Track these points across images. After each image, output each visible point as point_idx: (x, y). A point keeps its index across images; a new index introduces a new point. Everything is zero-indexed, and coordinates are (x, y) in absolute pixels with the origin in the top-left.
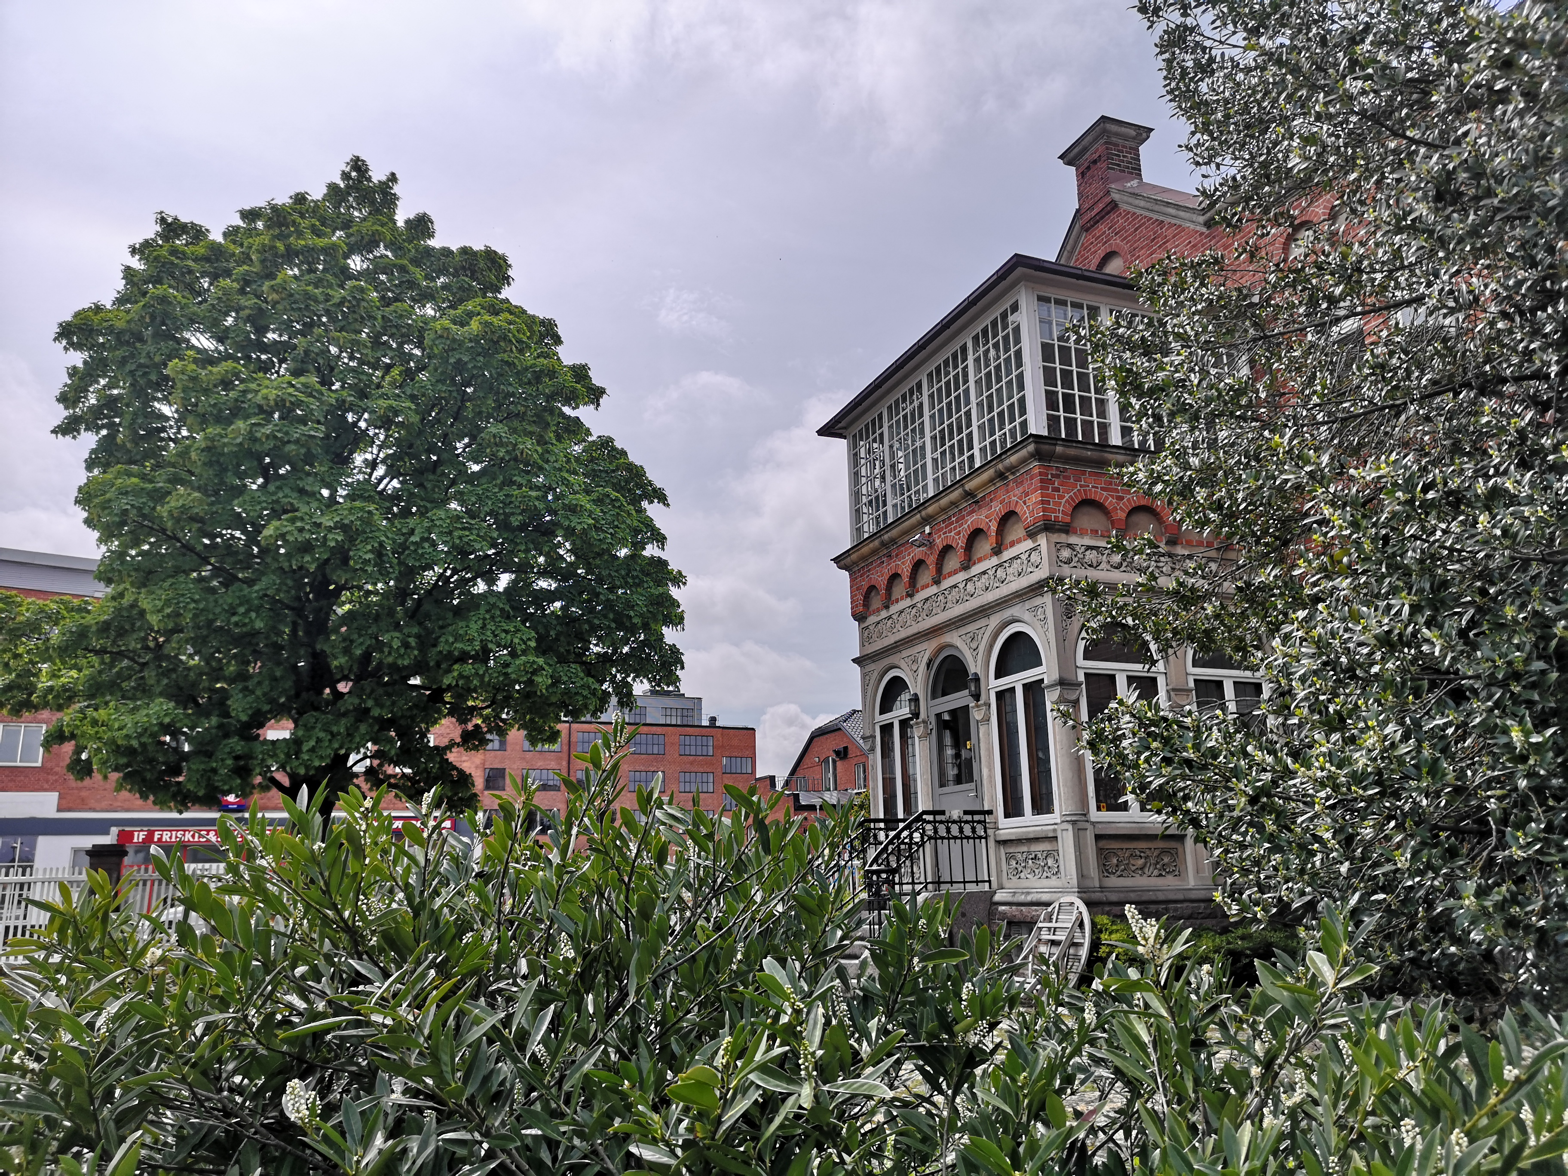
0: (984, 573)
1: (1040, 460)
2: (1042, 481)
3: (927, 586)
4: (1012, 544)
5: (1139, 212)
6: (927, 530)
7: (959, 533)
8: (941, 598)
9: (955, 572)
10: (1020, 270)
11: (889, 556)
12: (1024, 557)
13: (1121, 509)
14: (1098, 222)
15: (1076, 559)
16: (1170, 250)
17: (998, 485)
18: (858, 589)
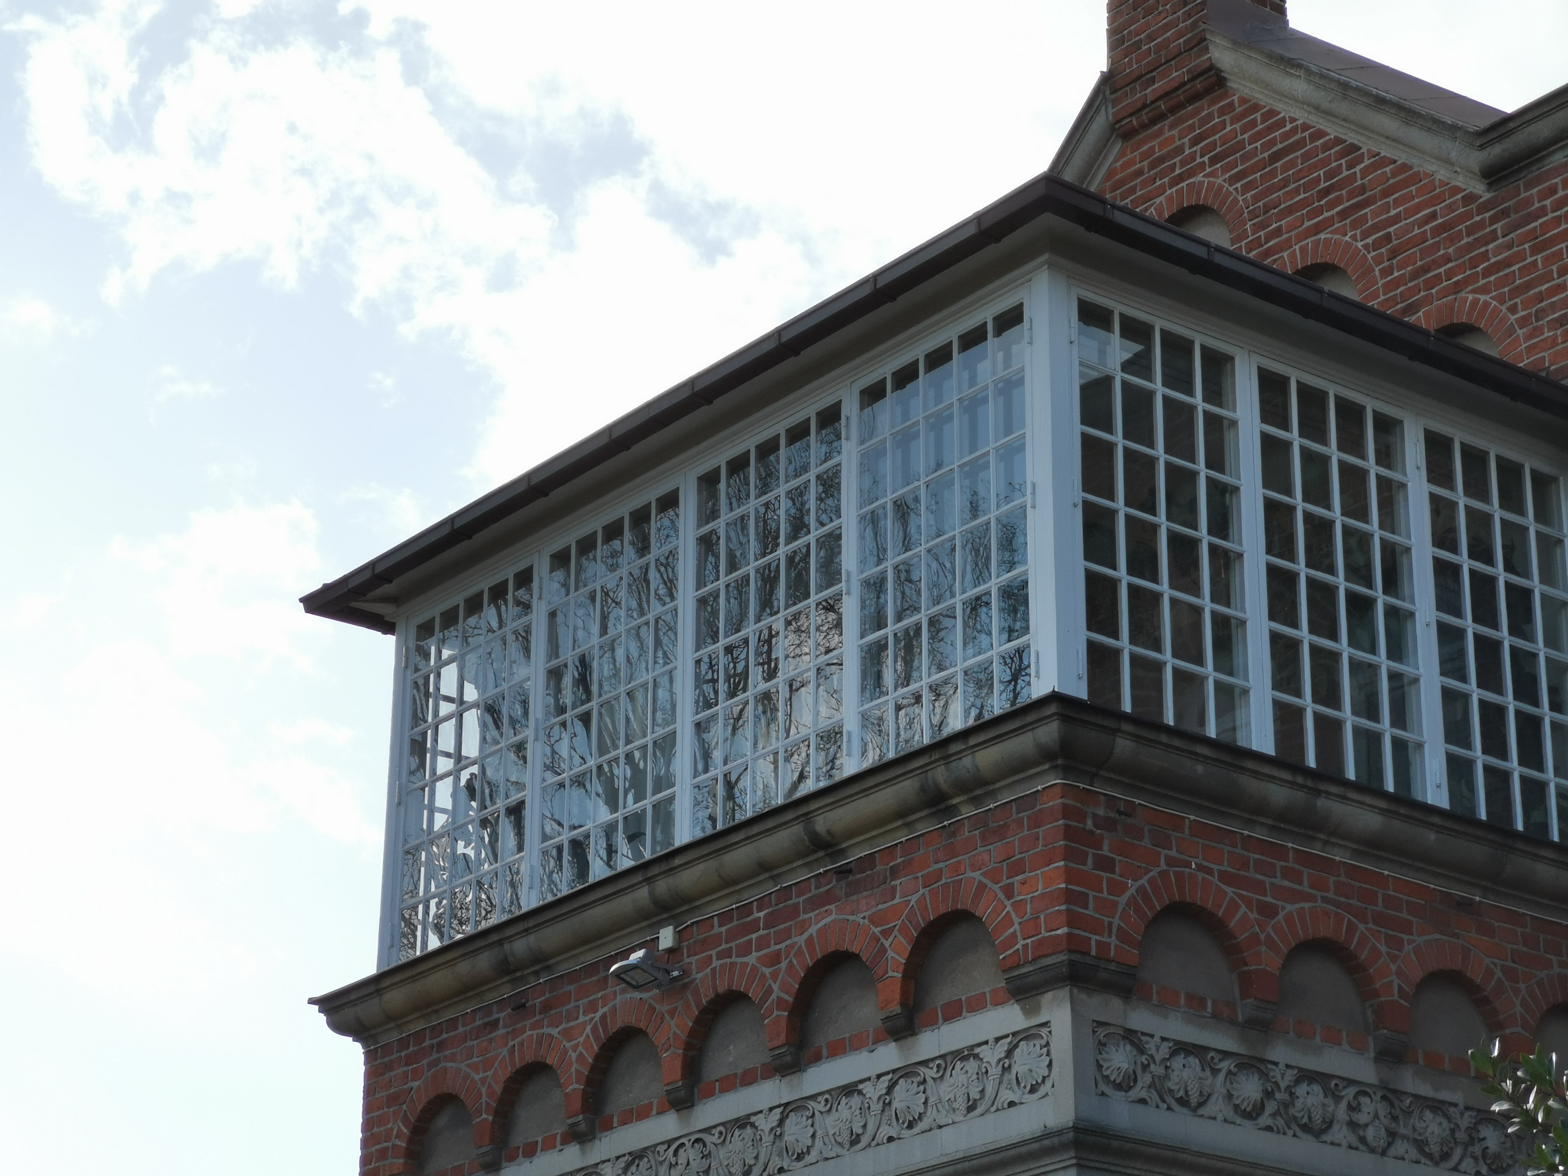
0: (850, 1090)
1: (1067, 771)
2: (1069, 833)
3: (642, 1113)
4: (953, 1012)
5: (1286, 110)
6: (666, 938)
7: (774, 959)
8: (690, 1154)
9: (749, 1078)
10: (1048, 220)
11: (520, 1007)
12: (991, 1055)
13: (1270, 941)
14: (1161, 117)
15: (1145, 1079)
16: (1375, 228)
17: (922, 829)
18: (393, 1100)
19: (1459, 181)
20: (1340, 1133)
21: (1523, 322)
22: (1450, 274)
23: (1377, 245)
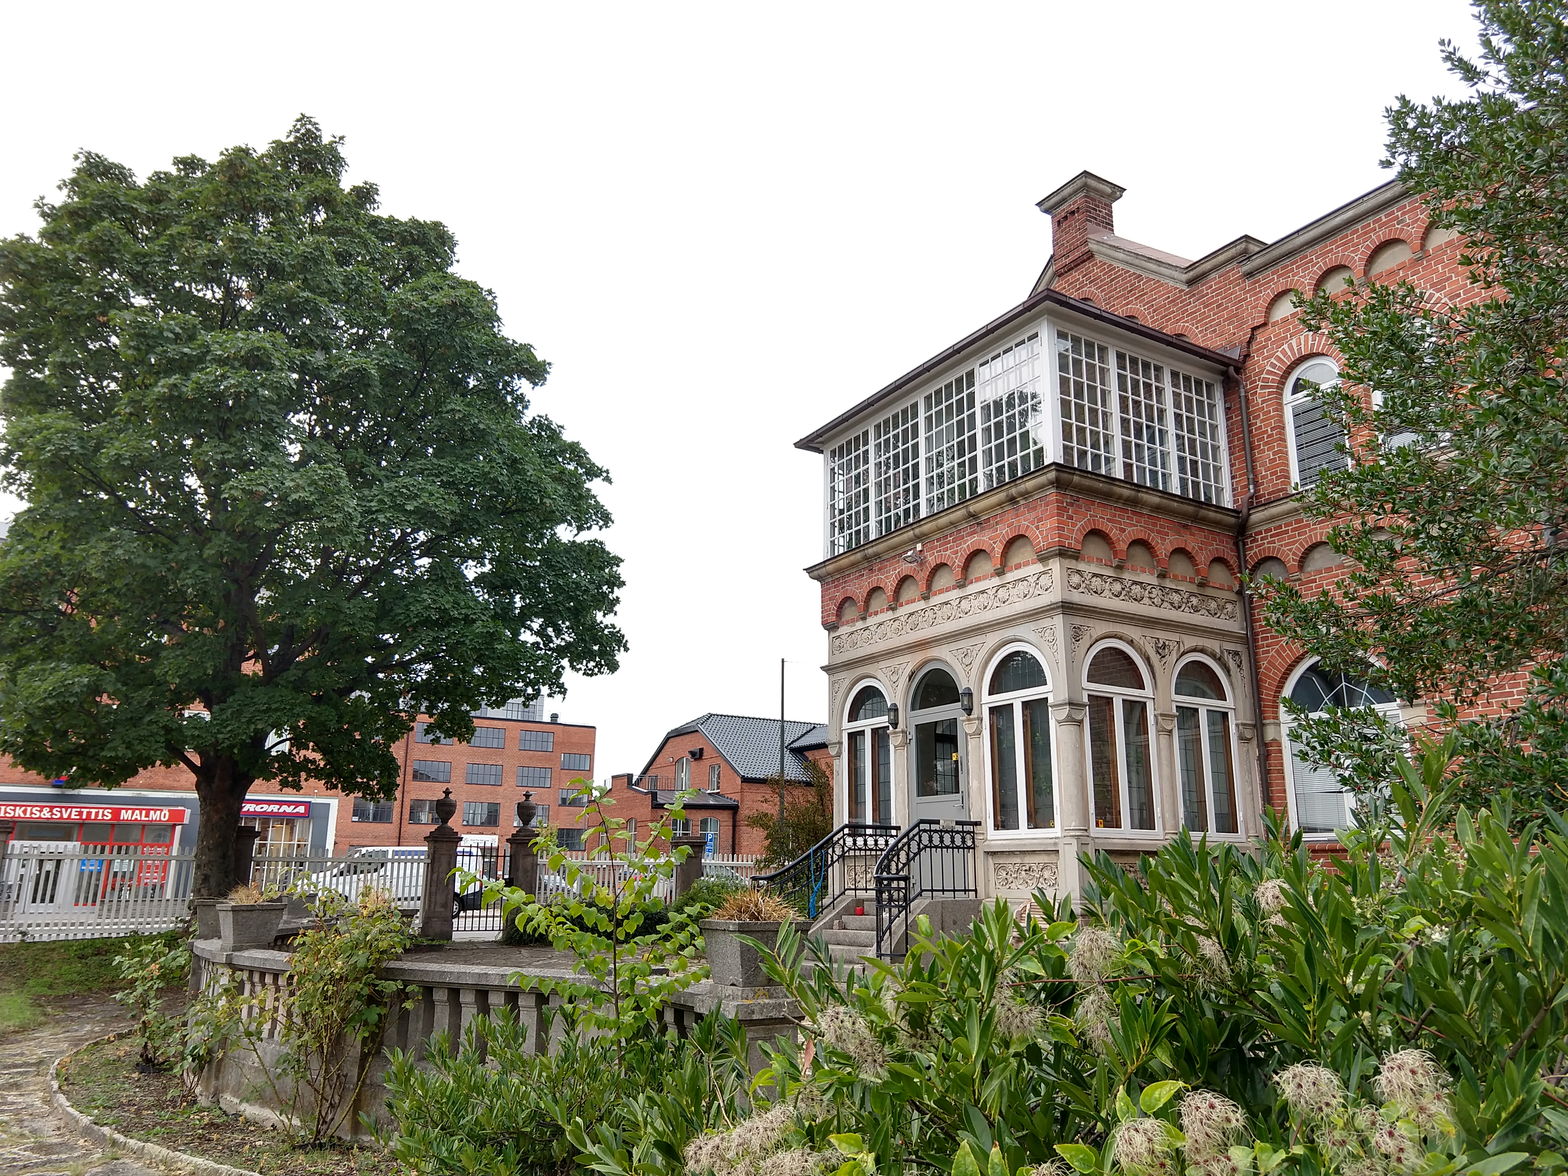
1: (1057, 487)
2: (1058, 508)
3: (913, 601)
4: (1018, 567)
5: (1115, 264)
6: (919, 547)
7: (956, 552)
8: (929, 613)
9: (948, 590)
10: (1048, 303)
11: (871, 570)
12: (1032, 580)
13: (1123, 540)
14: (1072, 269)
15: (1083, 585)
16: (1148, 303)
17: (1006, 509)
18: (830, 599)
19: (1178, 285)
20: (1146, 600)
21: (1201, 332)
22: (1174, 317)
23: (1149, 308)
